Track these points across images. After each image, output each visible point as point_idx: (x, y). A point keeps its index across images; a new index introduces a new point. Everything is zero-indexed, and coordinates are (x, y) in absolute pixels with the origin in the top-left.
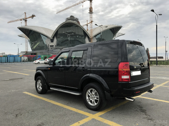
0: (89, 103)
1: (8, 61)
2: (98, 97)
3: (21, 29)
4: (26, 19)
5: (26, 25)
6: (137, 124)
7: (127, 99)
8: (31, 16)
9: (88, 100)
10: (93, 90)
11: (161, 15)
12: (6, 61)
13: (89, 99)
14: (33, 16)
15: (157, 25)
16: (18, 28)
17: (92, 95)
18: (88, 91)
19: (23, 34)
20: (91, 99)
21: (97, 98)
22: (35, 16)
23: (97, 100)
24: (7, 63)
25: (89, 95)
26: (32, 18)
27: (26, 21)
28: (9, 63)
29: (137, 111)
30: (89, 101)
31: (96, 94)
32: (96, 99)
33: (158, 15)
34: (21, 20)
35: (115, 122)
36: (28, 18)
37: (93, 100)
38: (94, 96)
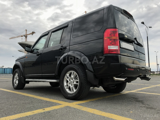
0: (67, 90)
1: (4, 73)
2: (78, 80)
3: (21, 44)
4: (26, 35)
5: (26, 41)
6: (132, 112)
7: (116, 79)
8: (31, 33)
9: (65, 88)
10: (73, 72)
11: (151, 27)
12: (3, 73)
13: (68, 86)
14: (33, 33)
15: (147, 37)
16: (18, 43)
17: (71, 80)
18: (67, 76)
19: (23, 49)
20: (69, 85)
21: (77, 82)
22: (35, 33)
23: (77, 85)
24: (3, 74)
25: (68, 80)
26: (32, 35)
27: (26, 37)
28: (6, 75)
29: (130, 101)
30: (67, 88)
31: (76, 78)
32: (75, 83)
33: (148, 28)
34: (22, 36)
35: (98, 110)
36: (28, 35)
37: (72, 85)
38: (74, 80)
